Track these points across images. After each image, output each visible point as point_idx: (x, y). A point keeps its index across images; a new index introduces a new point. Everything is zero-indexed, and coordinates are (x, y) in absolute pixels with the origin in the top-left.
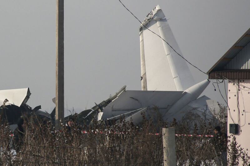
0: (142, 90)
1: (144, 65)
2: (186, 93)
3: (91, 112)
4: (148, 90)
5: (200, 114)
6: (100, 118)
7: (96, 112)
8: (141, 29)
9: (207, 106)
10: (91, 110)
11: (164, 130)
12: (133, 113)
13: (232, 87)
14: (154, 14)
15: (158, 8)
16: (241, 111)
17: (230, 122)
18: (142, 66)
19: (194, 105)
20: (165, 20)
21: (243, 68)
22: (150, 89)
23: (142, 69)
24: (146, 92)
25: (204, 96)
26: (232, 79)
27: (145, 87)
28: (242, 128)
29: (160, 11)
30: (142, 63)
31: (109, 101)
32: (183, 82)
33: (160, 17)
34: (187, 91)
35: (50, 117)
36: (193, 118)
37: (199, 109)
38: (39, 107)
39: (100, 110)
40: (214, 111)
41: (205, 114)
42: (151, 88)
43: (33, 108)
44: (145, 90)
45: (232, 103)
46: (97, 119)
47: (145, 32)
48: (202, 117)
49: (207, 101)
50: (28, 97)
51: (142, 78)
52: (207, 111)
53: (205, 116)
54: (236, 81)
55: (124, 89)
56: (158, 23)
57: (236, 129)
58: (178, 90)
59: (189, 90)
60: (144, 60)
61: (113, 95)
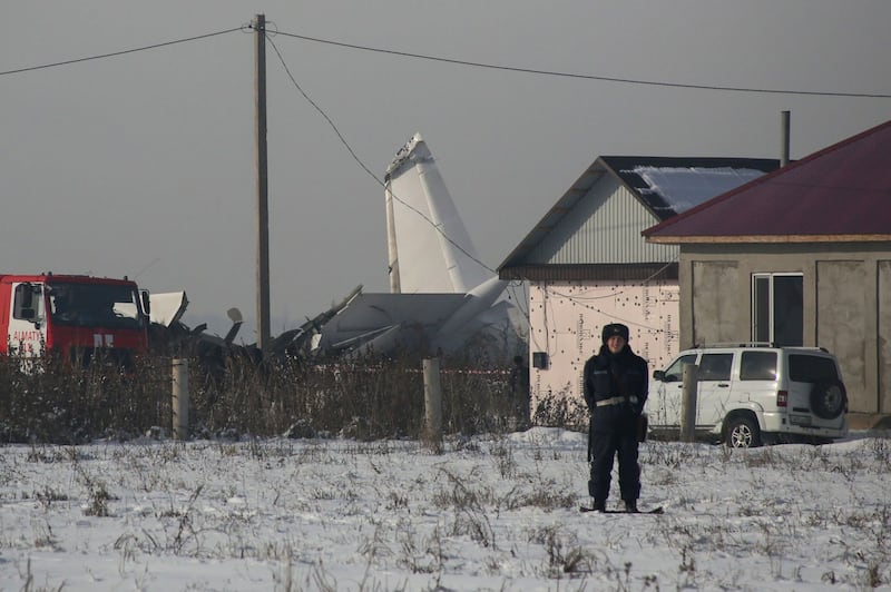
0: (392, 291)
1: (395, 245)
2: (470, 296)
3: (299, 334)
4: (403, 291)
5: (496, 334)
6: (315, 344)
7: (308, 335)
8: (388, 178)
9: (508, 320)
10: (299, 331)
11: (425, 362)
12: (375, 335)
13: (535, 293)
14: (410, 149)
15: (416, 139)
16: (551, 331)
17: (533, 349)
18: (390, 247)
19: (486, 319)
20: (431, 161)
21: (553, 261)
22: (405, 290)
23: (390, 252)
24: (400, 296)
25: (504, 302)
26: (536, 280)
27: (397, 285)
28: (552, 359)
29: (420, 143)
30: (390, 241)
31: (332, 314)
32: (465, 276)
33: (422, 156)
34: (472, 292)
35: (223, 345)
36: (484, 341)
37: (495, 326)
38: (204, 327)
39: (315, 330)
40: (520, 328)
41: (505, 335)
42: (406, 288)
43: (192, 329)
44: (397, 292)
45: (536, 318)
46: (310, 346)
47: (395, 183)
48: (501, 340)
49: (510, 311)
50: (182, 309)
51: (391, 269)
52: (509, 330)
53: (505, 339)
54: (542, 283)
55: (359, 289)
56: (418, 167)
57: (543, 361)
58: (457, 291)
59: (477, 291)
60: (394, 236)
61: (339, 302)
